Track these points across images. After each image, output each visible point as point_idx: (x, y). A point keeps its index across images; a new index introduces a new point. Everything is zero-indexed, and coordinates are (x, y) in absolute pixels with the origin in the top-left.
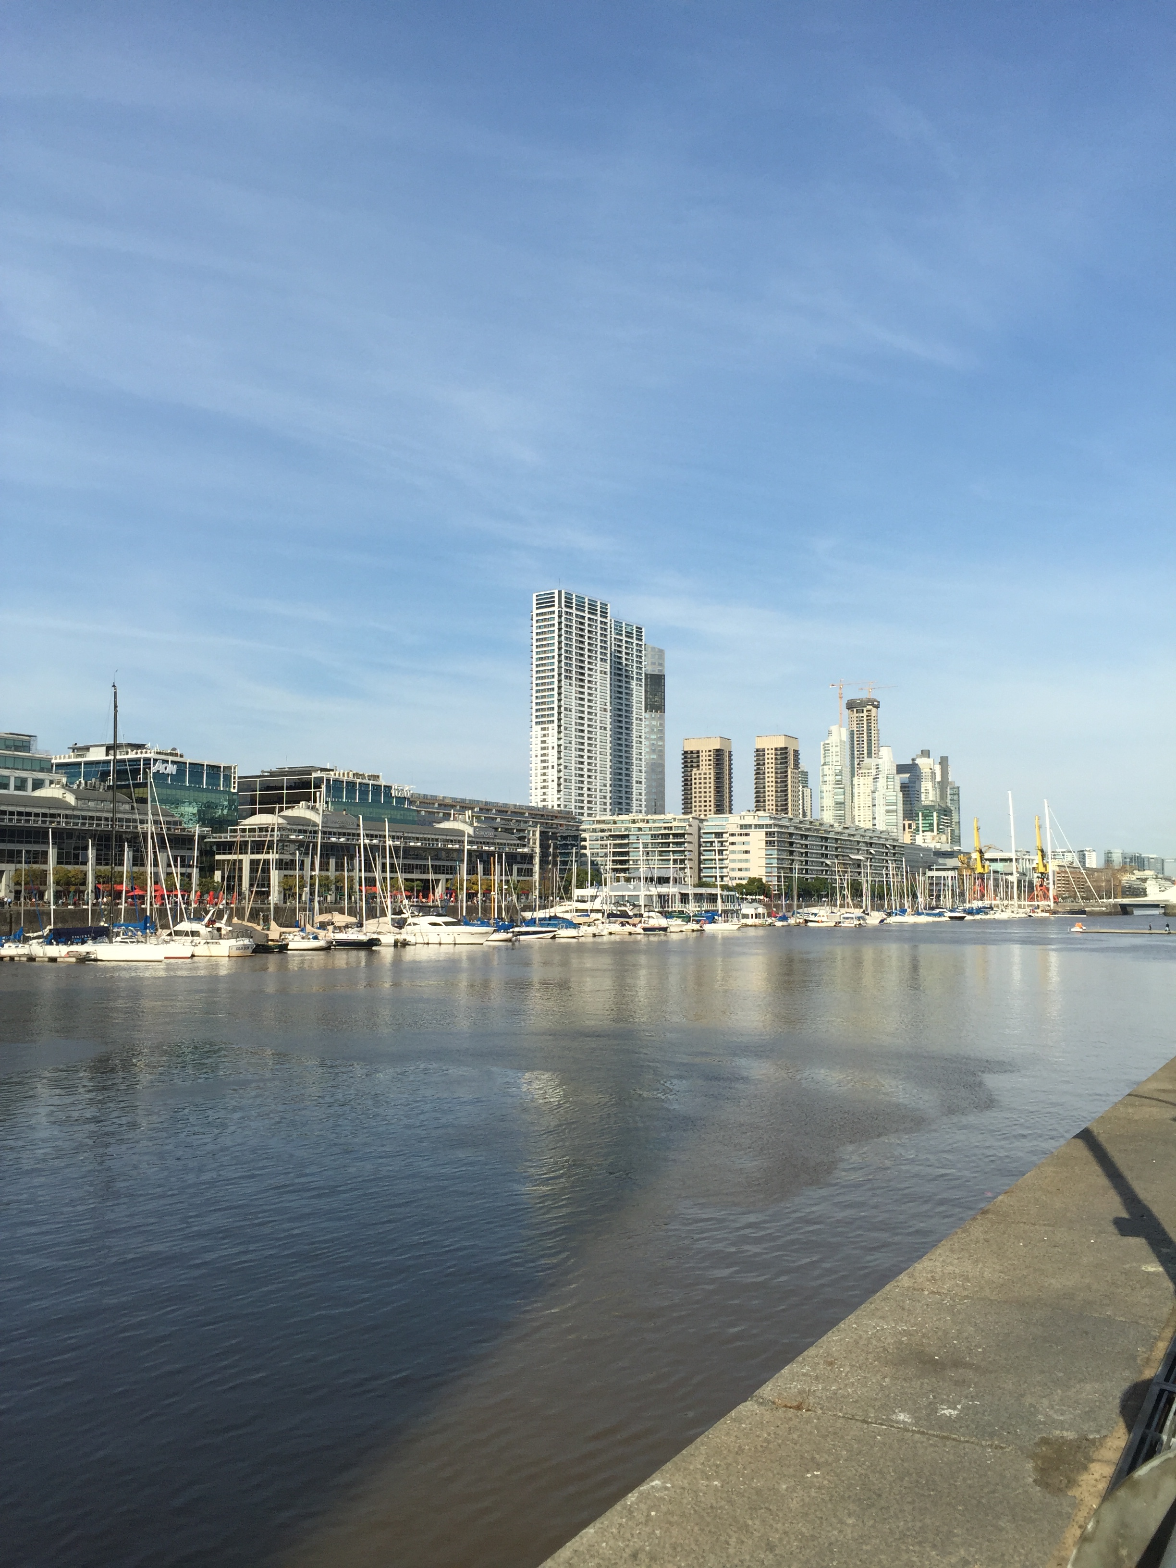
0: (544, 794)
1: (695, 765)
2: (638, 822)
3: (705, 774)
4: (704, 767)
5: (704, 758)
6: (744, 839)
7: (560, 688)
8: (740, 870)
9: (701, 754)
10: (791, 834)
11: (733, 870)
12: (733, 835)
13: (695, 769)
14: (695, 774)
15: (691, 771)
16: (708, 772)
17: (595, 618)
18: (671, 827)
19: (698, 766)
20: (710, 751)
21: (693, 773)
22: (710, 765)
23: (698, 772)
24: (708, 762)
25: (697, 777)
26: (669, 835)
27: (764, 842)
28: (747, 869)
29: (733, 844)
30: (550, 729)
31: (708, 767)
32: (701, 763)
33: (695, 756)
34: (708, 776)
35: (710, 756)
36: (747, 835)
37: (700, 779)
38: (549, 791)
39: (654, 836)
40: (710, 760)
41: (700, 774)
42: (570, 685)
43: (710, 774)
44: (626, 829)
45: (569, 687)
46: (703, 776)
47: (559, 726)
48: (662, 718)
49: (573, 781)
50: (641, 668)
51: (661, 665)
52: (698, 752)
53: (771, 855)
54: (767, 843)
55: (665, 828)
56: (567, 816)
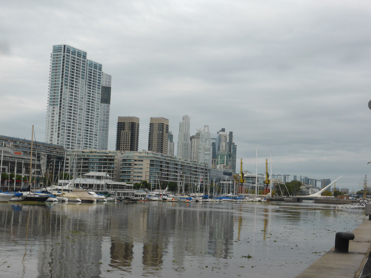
0: (52, 137)
1: (122, 129)
2: (93, 153)
3: (127, 133)
4: (126, 130)
5: (127, 126)
6: (140, 163)
7: (62, 89)
8: (138, 176)
9: (125, 124)
10: (161, 162)
11: (135, 176)
12: (135, 161)
13: (122, 131)
14: (122, 133)
15: (121, 131)
16: (128, 132)
17: (80, 58)
18: (108, 156)
19: (124, 129)
20: (129, 123)
21: (121, 132)
22: (129, 129)
23: (123, 132)
24: (128, 128)
25: (123, 134)
26: (107, 159)
27: (149, 165)
28: (141, 177)
29: (136, 165)
30: (56, 108)
31: (128, 130)
32: (125, 128)
33: (123, 124)
34: (128, 134)
35: (129, 125)
36: (142, 161)
37: (124, 135)
38: (54, 136)
39: (100, 160)
40: (129, 127)
41: (124, 133)
42: (67, 88)
43: (129, 133)
44: (87, 156)
45: (66, 89)
46: (126, 134)
47: (60, 107)
48: (108, 106)
49: (65, 133)
50: (100, 83)
51: (110, 82)
52: (124, 123)
53: (152, 170)
54: (150, 165)
55: (105, 156)
56: (61, 148)
